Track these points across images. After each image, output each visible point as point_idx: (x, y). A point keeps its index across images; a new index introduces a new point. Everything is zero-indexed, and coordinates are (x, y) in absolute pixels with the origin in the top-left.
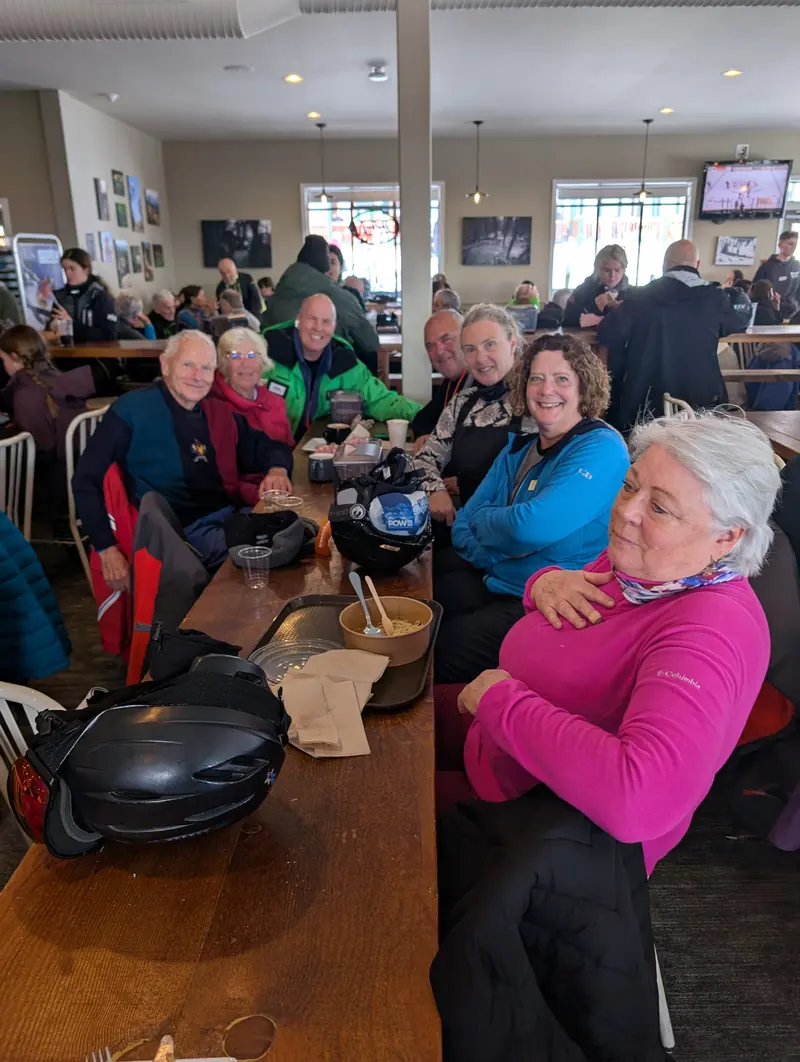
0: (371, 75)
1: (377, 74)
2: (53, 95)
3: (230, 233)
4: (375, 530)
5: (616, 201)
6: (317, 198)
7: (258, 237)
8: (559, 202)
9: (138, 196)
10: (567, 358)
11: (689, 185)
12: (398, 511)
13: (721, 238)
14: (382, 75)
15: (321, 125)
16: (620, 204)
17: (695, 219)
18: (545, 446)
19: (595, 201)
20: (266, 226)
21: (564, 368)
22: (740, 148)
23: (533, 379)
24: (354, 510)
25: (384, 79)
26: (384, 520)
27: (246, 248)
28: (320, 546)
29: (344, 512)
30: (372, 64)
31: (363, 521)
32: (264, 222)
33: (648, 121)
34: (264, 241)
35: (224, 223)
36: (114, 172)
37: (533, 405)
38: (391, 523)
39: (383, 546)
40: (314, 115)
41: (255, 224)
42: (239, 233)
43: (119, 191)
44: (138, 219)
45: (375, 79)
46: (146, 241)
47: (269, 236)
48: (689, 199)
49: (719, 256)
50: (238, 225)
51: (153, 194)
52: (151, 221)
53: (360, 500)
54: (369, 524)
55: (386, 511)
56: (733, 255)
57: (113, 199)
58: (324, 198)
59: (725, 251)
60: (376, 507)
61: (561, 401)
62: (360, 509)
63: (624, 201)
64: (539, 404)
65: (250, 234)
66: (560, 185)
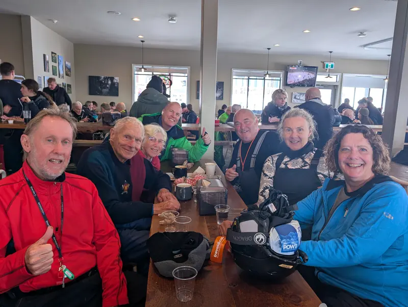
0: (169, 20)
1: (172, 20)
2: (28, 18)
3: (101, 82)
4: (273, 252)
5: (255, 78)
6: (140, 70)
7: (113, 84)
8: (234, 77)
9: (62, 64)
10: (366, 137)
11: (282, 74)
12: (290, 238)
13: (293, 93)
14: (175, 20)
15: (142, 41)
16: (257, 79)
17: (284, 85)
18: (350, 190)
19: (246, 77)
20: (117, 80)
21: (365, 143)
22: (299, 61)
23: (343, 150)
24: (257, 237)
25: (175, 22)
26: (281, 245)
27: (108, 88)
28: (215, 256)
29: (248, 238)
30: (170, 16)
31: (265, 245)
32: (116, 78)
33: (269, 49)
34: (116, 86)
35: (98, 78)
36: (52, 53)
37: (343, 166)
38: (285, 247)
39: (281, 265)
40: (140, 37)
41: (112, 79)
42: (105, 82)
43: (54, 60)
44: (61, 73)
45: (170, 22)
46: (64, 82)
47: (118, 83)
48: (282, 79)
49: (293, 99)
50: (105, 78)
51: (69, 64)
52: (67, 75)
53: (261, 229)
54: (269, 247)
55: (282, 239)
56: (298, 99)
57: (51, 64)
58: (143, 70)
59: (295, 98)
60: (274, 235)
61: (362, 163)
62: (261, 236)
63: (258, 78)
64: (348, 164)
65: (110, 82)
66: (234, 71)
